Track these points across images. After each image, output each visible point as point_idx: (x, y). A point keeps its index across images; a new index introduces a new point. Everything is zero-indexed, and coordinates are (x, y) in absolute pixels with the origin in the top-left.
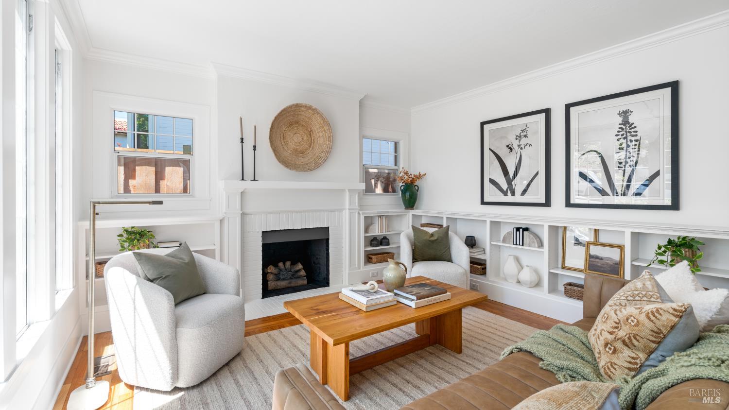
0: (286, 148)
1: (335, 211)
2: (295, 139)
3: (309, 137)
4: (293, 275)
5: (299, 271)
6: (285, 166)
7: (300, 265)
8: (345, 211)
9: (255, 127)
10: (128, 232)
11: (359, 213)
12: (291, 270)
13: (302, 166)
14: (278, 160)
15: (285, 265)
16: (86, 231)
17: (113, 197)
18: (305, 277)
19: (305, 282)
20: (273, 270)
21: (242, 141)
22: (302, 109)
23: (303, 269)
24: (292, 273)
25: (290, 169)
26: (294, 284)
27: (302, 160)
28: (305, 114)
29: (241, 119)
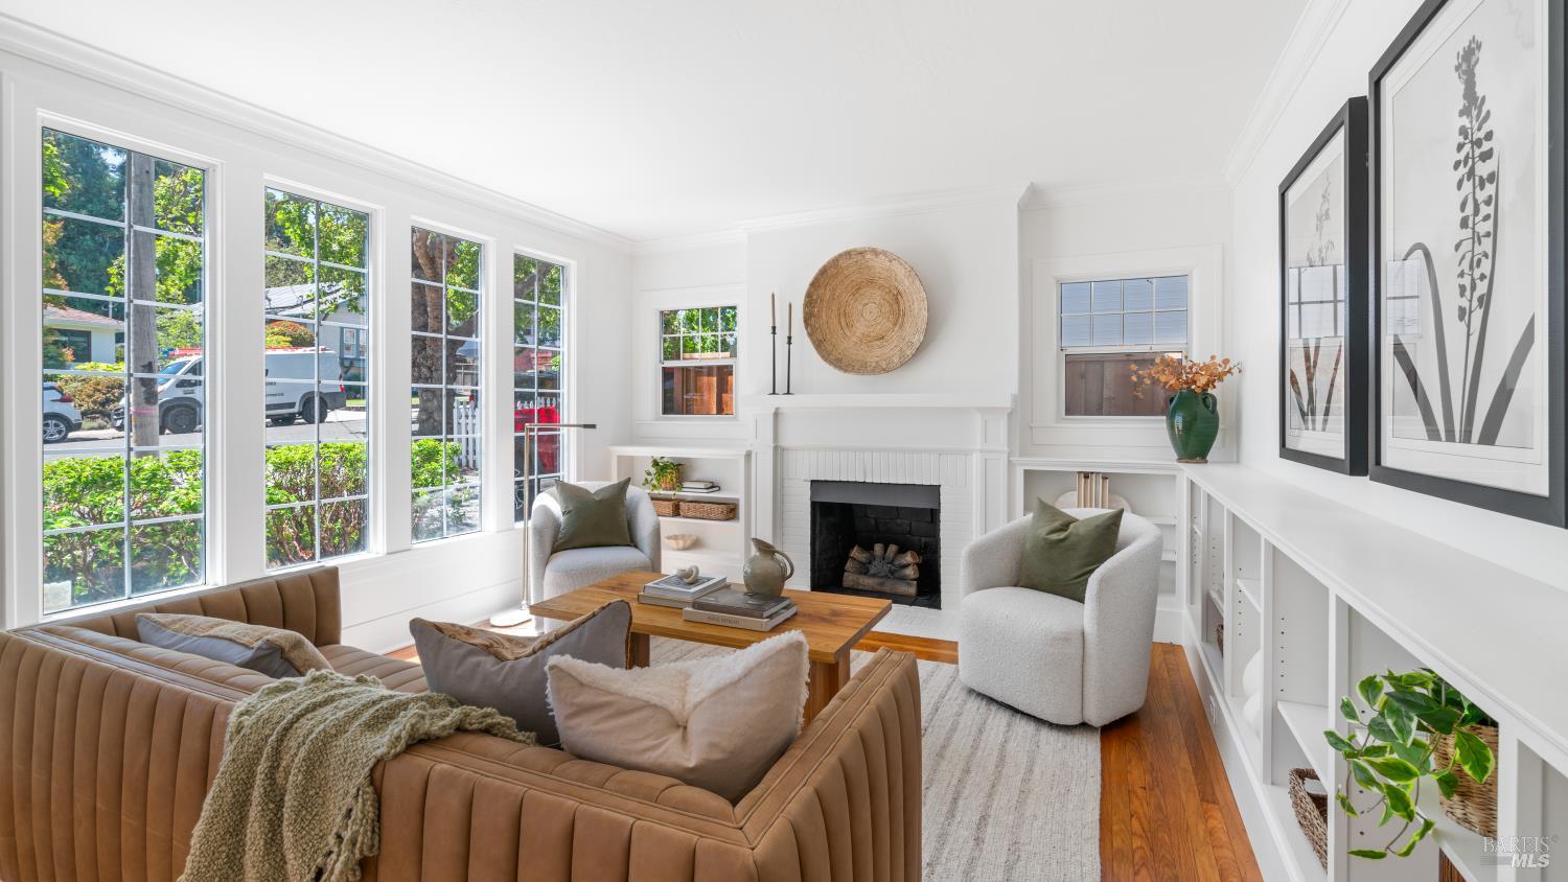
0: (848, 334)
1: (954, 452)
2: (868, 313)
3: (895, 306)
4: (892, 572)
5: (906, 566)
6: (835, 366)
7: (912, 556)
8: (974, 455)
9: (790, 306)
10: (655, 463)
11: (1009, 461)
12: (892, 562)
13: (874, 365)
14: (823, 357)
15: (886, 550)
16: (619, 457)
17: (657, 419)
18: (914, 580)
19: (912, 590)
20: (856, 552)
21: (774, 333)
22: (868, 256)
23: (917, 564)
24: (893, 568)
25: (846, 371)
26: (888, 587)
27: (878, 352)
28: (880, 264)
29: (773, 296)
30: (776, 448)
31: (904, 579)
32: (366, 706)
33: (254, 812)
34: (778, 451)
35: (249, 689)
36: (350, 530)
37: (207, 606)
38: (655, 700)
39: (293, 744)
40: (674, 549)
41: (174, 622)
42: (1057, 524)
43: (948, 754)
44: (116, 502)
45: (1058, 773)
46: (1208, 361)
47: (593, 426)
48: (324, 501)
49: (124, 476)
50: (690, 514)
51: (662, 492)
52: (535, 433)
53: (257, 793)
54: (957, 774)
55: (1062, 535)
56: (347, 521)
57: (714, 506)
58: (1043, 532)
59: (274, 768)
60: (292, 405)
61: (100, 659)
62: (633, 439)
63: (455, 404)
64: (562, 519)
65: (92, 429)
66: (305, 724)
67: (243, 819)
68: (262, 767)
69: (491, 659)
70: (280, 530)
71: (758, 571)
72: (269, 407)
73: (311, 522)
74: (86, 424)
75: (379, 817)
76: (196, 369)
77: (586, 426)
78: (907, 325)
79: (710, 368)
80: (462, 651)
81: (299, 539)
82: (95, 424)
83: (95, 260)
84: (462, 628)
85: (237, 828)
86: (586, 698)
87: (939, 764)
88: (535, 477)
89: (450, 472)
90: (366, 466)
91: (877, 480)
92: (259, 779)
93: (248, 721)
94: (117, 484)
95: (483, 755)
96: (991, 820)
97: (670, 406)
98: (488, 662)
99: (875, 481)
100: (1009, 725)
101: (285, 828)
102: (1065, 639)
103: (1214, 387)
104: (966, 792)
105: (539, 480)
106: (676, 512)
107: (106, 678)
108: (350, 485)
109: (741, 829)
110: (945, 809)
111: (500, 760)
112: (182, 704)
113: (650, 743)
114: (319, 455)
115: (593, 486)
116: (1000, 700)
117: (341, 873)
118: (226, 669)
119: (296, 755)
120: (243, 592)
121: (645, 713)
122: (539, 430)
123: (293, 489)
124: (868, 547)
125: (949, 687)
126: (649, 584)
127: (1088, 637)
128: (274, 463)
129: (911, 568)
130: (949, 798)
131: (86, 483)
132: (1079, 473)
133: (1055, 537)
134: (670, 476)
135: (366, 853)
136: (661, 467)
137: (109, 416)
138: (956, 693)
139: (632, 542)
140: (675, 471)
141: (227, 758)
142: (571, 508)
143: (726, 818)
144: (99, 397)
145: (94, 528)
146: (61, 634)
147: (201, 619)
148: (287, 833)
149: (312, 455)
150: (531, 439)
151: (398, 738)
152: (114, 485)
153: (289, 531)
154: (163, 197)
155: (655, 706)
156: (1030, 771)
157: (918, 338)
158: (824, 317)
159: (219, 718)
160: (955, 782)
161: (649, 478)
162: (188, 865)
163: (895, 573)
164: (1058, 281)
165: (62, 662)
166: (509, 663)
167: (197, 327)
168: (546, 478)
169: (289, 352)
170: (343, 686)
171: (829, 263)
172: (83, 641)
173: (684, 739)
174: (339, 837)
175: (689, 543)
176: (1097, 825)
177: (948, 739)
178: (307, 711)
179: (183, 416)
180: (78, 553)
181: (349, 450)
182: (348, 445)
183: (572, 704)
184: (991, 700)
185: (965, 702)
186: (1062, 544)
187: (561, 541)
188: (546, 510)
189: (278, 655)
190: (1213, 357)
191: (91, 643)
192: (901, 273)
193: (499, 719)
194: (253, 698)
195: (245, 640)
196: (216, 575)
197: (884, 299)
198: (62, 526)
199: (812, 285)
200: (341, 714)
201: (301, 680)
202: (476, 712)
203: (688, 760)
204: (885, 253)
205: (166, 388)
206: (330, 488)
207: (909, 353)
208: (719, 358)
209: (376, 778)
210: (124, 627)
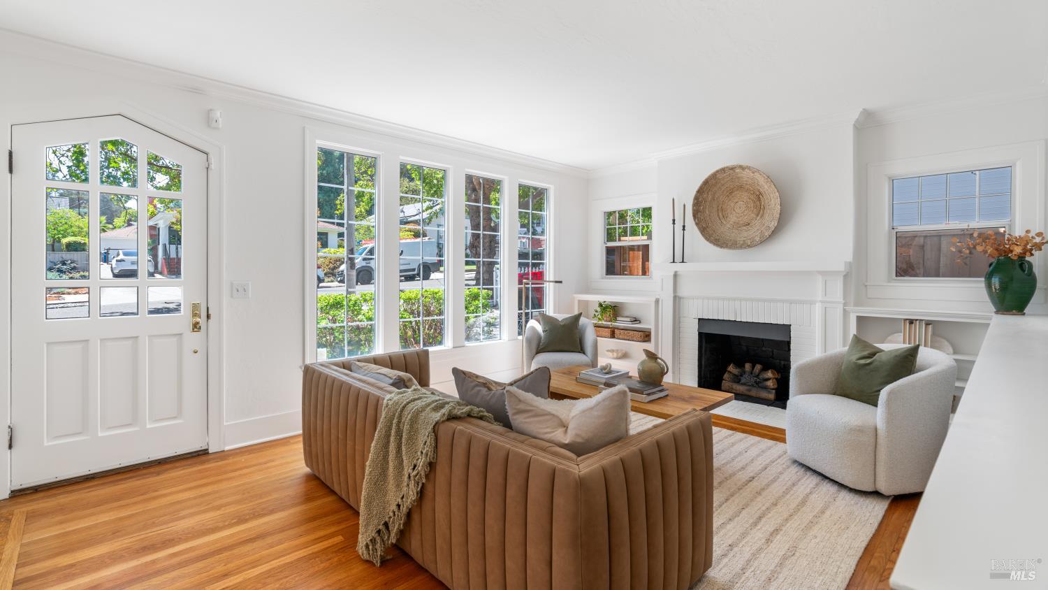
0: (724, 222)
1: (802, 302)
2: (738, 209)
3: (758, 203)
4: (757, 383)
5: (768, 379)
6: (714, 244)
7: (772, 372)
8: (817, 305)
9: (684, 206)
10: (601, 305)
11: (844, 310)
12: (757, 376)
13: (741, 242)
14: (706, 238)
15: (753, 367)
16: (579, 301)
17: (602, 278)
18: (773, 389)
19: (772, 396)
20: (731, 368)
21: (674, 223)
22: (737, 171)
23: (776, 379)
24: (758, 380)
25: (721, 247)
26: (754, 393)
27: (745, 234)
28: (746, 175)
29: (673, 200)
30: (675, 297)
31: (766, 388)
32: (433, 402)
33: (392, 439)
34: (677, 299)
35: (390, 393)
36: (436, 334)
37: (376, 361)
38: (554, 412)
39: (406, 413)
40: (610, 358)
41: (364, 366)
42: (865, 353)
43: (764, 494)
44: (342, 314)
45: (844, 516)
46: (1023, 234)
47: (561, 282)
48: (425, 318)
49: (345, 303)
50: (621, 337)
51: (604, 322)
52: (530, 286)
53: (393, 432)
54: (767, 505)
55: (868, 361)
56: (435, 329)
57: (635, 332)
58: (854, 358)
59: (399, 422)
60: (414, 270)
61: (339, 376)
62: (588, 291)
63: (494, 269)
64: (542, 334)
65: (329, 282)
66: (410, 406)
67: (388, 442)
68: (395, 421)
69: (486, 389)
70: (406, 333)
71: (646, 369)
72: (401, 271)
73: (419, 329)
74: (326, 279)
75: (436, 446)
76: (371, 252)
77: (556, 282)
78: (766, 216)
79: (639, 246)
80: (473, 384)
81: (414, 338)
82: (330, 280)
83: (329, 196)
84: (474, 374)
85: (386, 445)
86: (521, 406)
87: (756, 497)
88: (529, 311)
89: (485, 306)
90: (444, 300)
91: (744, 320)
92: (394, 425)
93: (390, 403)
94: (342, 306)
95: (477, 426)
96: (782, 533)
97: (611, 270)
98: (484, 390)
99: (743, 320)
100: (817, 485)
101: (403, 447)
102: (860, 430)
103: (1032, 255)
104: (770, 515)
105: (532, 313)
106: (613, 336)
107: (342, 383)
108: (437, 311)
109: (578, 465)
110: (751, 521)
111: (483, 428)
112: (368, 395)
113: (548, 430)
114: (423, 296)
115: (561, 317)
116: (814, 468)
117: (422, 466)
118: (382, 385)
119: (407, 418)
120: (390, 357)
121: (547, 417)
122: (532, 284)
123: (412, 313)
124: (740, 365)
125: (779, 457)
126: (583, 372)
127: (879, 432)
128: (403, 299)
129: (771, 381)
130: (757, 515)
131: (331, 306)
132: (906, 320)
133: (862, 362)
134: (609, 313)
135: (432, 460)
136: (604, 308)
137: (335, 275)
138: (785, 461)
139: (582, 350)
140: (613, 310)
141: (383, 416)
142: (547, 328)
143: (572, 460)
144: (331, 266)
145: (334, 326)
146: (326, 367)
147: (373, 366)
148: (404, 448)
149: (420, 296)
150: (527, 289)
151: (444, 414)
152: (340, 307)
153: (410, 333)
154: (358, 163)
155: (554, 415)
156: (823, 512)
157: (774, 224)
158: (707, 212)
159: (380, 402)
160: (764, 508)
161: (597, 314)
162: (370, 457)
163: (760, 384)
164: (889, 178)
165: (327, 377)
166: (493, 392)
167: (372, 229)
168: (536, 312)
169: (413, 241)
170: (425, 394)
171: (710, 176)
172: (333, 370)
173: (566, 432)
174: (422, 453)
175: (620, 354)
176: (863, 549)
177: (768, 485)
178: (412, 401)
179: (365, 276)
180: (328, 338)
181: (436, 293)
182: (436, 290)
183: (515, 409)
184: (808, 469)
185: (788, 467)
186: (867, 367)
187: (540, 347)
188: (533, 328)
189: (402, 383)
190: (1028, 232)
191: (336, 371)
192: (762, 181)
193: (486, 414)
194: (393, 395)
195: (390, 375)
196: (379, 349)
197: (750, 199)
198: (323, 324)
199: (698, 191)
200: (423, 403)
201: (410, 390)
202: (476, 409)
203: (566, 440)
204: (749, 168)
205: (359, 262)
206: (428, 313)
207: (767, 234)
208: (640, 240)
209: (435, 429)
210: (346, 366)
